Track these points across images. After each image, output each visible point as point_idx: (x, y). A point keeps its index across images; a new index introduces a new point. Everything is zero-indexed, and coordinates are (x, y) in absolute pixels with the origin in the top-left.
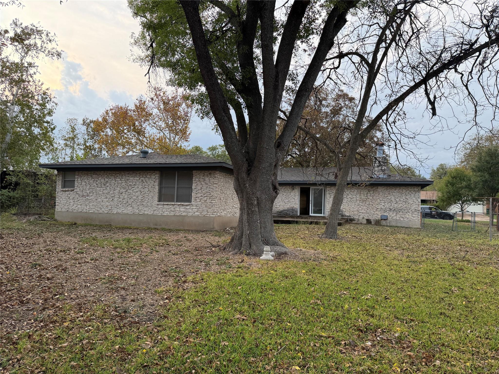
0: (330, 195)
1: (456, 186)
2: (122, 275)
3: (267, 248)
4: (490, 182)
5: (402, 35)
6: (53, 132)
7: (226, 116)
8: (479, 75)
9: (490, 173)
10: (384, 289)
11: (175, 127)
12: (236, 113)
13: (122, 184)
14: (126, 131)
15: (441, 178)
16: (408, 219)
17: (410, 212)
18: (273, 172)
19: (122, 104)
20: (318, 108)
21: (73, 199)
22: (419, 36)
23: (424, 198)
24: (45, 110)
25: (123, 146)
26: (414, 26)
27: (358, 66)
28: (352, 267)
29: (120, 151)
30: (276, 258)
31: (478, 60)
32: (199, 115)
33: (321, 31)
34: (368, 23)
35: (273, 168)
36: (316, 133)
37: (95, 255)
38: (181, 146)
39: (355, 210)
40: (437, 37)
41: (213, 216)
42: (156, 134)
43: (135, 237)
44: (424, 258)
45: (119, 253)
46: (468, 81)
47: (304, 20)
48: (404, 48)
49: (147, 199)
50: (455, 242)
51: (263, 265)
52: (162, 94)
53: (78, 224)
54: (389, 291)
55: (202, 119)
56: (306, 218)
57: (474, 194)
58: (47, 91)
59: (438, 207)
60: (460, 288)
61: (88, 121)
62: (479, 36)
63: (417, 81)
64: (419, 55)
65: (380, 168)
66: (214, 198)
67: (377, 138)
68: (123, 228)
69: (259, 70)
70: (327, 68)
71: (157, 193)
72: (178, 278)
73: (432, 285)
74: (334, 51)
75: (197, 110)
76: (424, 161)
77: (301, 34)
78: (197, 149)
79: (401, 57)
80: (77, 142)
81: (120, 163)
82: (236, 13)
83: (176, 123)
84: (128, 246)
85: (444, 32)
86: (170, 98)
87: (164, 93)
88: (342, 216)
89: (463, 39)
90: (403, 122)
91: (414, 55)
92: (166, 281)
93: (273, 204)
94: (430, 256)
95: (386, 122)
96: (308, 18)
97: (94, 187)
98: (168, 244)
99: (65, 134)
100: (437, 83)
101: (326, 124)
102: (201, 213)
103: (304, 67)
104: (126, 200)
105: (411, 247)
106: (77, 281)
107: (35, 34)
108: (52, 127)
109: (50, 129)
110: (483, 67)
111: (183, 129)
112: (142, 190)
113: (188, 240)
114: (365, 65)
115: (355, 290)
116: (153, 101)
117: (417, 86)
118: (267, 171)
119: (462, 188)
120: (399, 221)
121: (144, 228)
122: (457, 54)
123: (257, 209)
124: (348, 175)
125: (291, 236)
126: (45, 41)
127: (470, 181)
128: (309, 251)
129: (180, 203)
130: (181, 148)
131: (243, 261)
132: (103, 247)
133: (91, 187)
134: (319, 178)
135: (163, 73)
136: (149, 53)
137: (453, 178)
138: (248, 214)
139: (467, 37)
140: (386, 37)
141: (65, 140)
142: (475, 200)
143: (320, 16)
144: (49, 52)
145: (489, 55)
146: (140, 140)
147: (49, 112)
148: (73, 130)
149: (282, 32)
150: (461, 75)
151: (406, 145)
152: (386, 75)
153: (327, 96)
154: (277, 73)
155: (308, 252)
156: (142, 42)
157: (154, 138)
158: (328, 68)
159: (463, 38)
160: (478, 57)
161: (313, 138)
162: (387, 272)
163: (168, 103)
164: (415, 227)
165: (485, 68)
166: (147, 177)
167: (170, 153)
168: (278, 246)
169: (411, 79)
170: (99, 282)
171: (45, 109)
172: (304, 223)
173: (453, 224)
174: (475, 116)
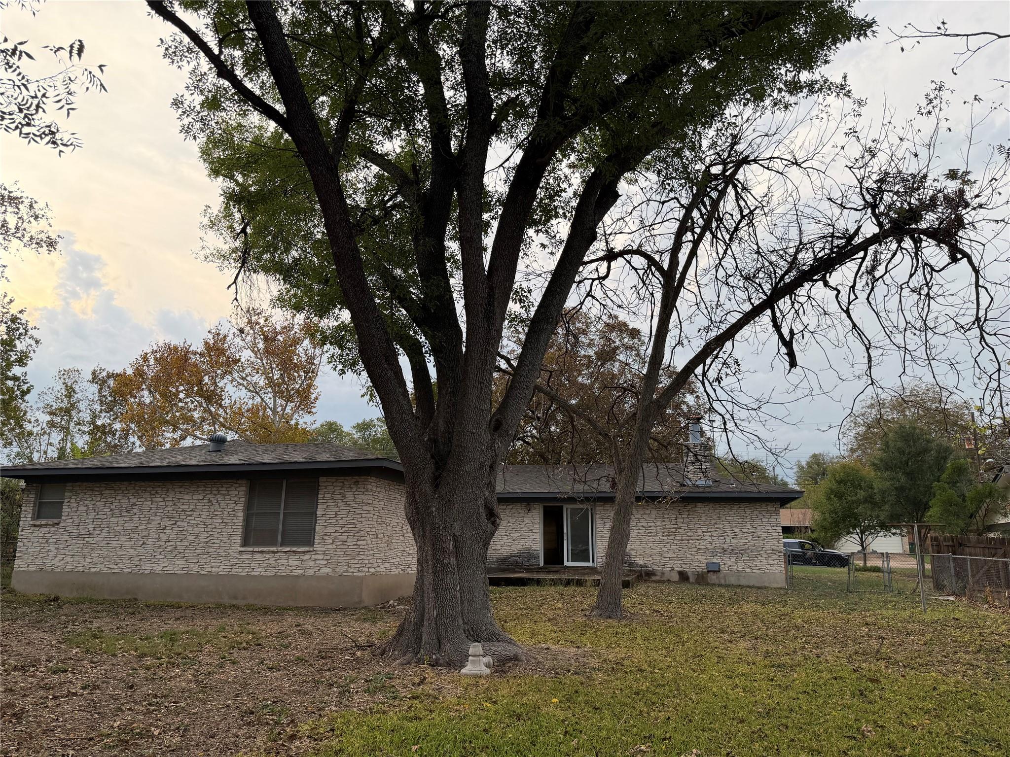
0: (602, 522)
1: (846, 499)
2: (151, 725)
3: (475, 648)
4: (910, 490)
5: (721, 220)
6: (26, 398)
7: (392, 370)
8: (868, 292)
9: (907, 473)
10: (724, 735)
11: (285, 386)
12: (411, 362)
13: (167, 509)
14: (182, 396)
15: (816, 483)
16: (760, 569)
17: (764, 555)
18: (486, 482)
19: (176, 341)
20: (573, 349)
21: (56, 543)
22: (754, 221)
23: (787, 523)
24: (11, 353)
25: (174, 426)
26: (742, 204)
27: (643, 275)
28: (655, 684)
29: (169, 435)
30: (496, 671)
31: (864, 265)
32: (336, 367)
33: (572, 212)
34: (658, 198)
35: (486, 472)
36: (570, 397)
37: (95, 674)
38: (297, 424)
39: (655, 552)
40: (786, 225)
41: (360, 574)
42: (245, 400)
43: (188, 629)
44: (799, 658)
45: (148, 669)
46: (849, 303)
47: (540, 193)
48: (728, 242)
49: (218, 541)
50: (856, 617)
51: (467, 689)
52: (262, 321)
53: (62, 598)
54: (735, 739)
55: (341, 375)
56: (556, 572)
57: (883, 516)
58: (19, 316)
59: (817, 542)
60: (877, 726)
61: (104, 374)
62: (861, 223)
63: (757, 302)
64: (756, 255)
65: (698, 467)
66: (363, 535)
67: (688, 406)
68: (162, 606)
69: (456, 281)
70: (586, 279)
71: (240, 527)
72: (278, 729)
73: (822, 720)
74: (598, 248)
75: (333, 356)
76: (782, 454)
77: (536, 217)
78: (332, 428)
79: (723, 258)
80: (75, 419)
81: (165, 464)
82: (411, 175)
83: (288, 378)
84: (170, 650)
85: (797, 215)
86: (279, 328)
87: (266, 320)
88: (631, 565)
89: (834, 228)
90: (734, 379)
91: (747, 255)
92: (250, 737)
93: (487, 548)
94: (811, 651)
95: (703, 380)
96: (547, 189)
97: (105, 516)
98: (259, 645)
99: (50, 400)
100: (793, 307)
101: (588, 379)
102: (334, 569)
103: (543, 275)
104: (172, 543)
105: (770, 632)
106: (44, 744)
107: (5, 204)
108: (25, 387)
109: (18, 392)
110: (874, 277)
111: (303, 389)
112: (209, 522)
113: (302, 632)
114: (657, 274)
115: (664, 739)
116: (243, 335)
117: (756, 312)
118: (475, 478)
119: (858, 503)
120: (743, 574)
121: (210, 605)
122: (826, 255)
123: (453, 561)
124: (636, 482)
125: (526, 615)
126: (25, 217)
127: (872, 488)
128: (565, 649)
129: (288, 549)
130: (296, 428)
131: (422, 682)
132: (114, 655)
133: (97, 517)
134: (579, 488)
135: (266, 283)
136: (238, 243)
137: (839, 484)
138: (435, 573)
139: (841, 225)
140: (693, 223)
141: (51, 413)
142: (885, 526)
143: (570, 185)
144: (32, 238)
145: (883, 257)
146: (210, 412)
147: (21, 357)
148: (70, 393)
149: (500, 212)
150: (836, 292)
151: (743, 424)
152: (696, 290)
153: (588, 327)
154: (491, 288)
155: (563, 652)
156: (225, 223)
157: (240, 409)
158: (588, 277)
159: (833, 226)
160: (863, 259)
161: (565, 407)
162: (727, 693)
163: (274, 339)
164: (775, 586)
165: (878, 280)
166: (221, 492)
167: (273, 438)
168: (499, 641)
169: (745, 298)
170: (96, 745)
171: (13, 351)
172: (554, 583)
173: (849, 577)
174: (870, 367)
